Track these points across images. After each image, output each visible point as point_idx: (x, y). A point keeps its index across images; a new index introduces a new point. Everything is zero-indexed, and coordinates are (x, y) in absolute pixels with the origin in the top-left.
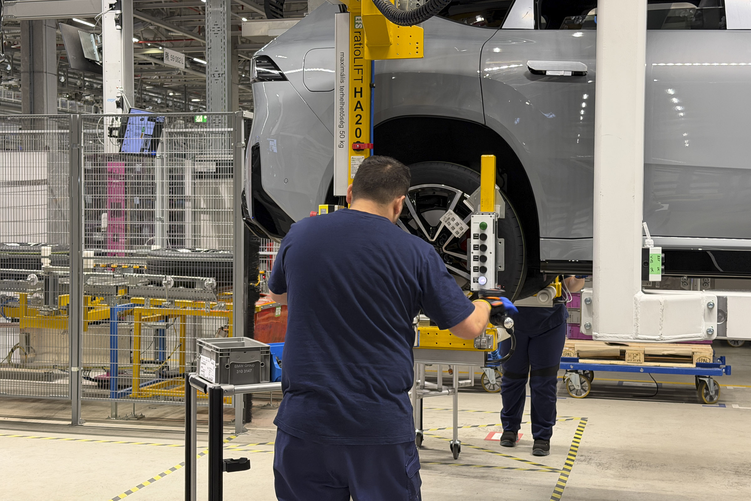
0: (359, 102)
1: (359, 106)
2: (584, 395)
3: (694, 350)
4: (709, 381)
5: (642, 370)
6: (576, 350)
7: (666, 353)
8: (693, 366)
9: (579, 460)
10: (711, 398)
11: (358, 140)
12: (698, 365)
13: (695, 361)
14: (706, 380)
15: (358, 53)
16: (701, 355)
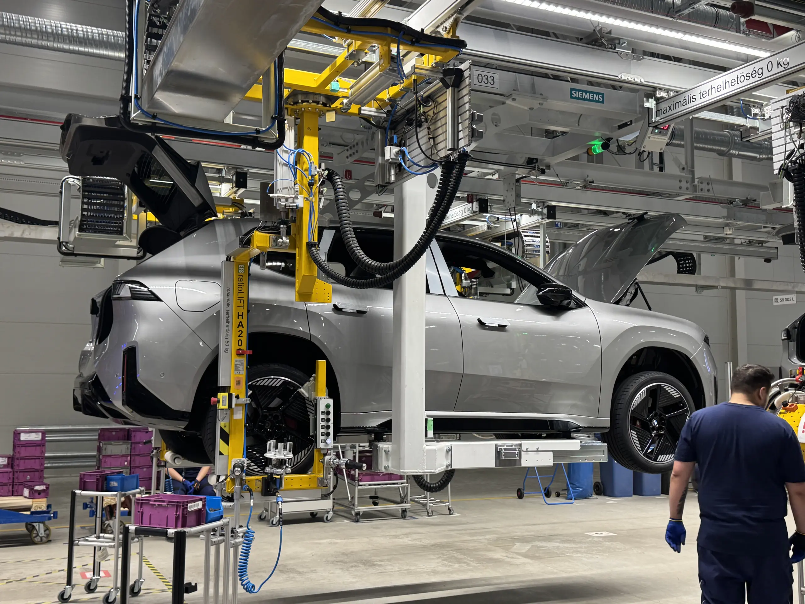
0: (241, 322)
1: (240, 325)
11: (240, 347)
15: (240, 289)
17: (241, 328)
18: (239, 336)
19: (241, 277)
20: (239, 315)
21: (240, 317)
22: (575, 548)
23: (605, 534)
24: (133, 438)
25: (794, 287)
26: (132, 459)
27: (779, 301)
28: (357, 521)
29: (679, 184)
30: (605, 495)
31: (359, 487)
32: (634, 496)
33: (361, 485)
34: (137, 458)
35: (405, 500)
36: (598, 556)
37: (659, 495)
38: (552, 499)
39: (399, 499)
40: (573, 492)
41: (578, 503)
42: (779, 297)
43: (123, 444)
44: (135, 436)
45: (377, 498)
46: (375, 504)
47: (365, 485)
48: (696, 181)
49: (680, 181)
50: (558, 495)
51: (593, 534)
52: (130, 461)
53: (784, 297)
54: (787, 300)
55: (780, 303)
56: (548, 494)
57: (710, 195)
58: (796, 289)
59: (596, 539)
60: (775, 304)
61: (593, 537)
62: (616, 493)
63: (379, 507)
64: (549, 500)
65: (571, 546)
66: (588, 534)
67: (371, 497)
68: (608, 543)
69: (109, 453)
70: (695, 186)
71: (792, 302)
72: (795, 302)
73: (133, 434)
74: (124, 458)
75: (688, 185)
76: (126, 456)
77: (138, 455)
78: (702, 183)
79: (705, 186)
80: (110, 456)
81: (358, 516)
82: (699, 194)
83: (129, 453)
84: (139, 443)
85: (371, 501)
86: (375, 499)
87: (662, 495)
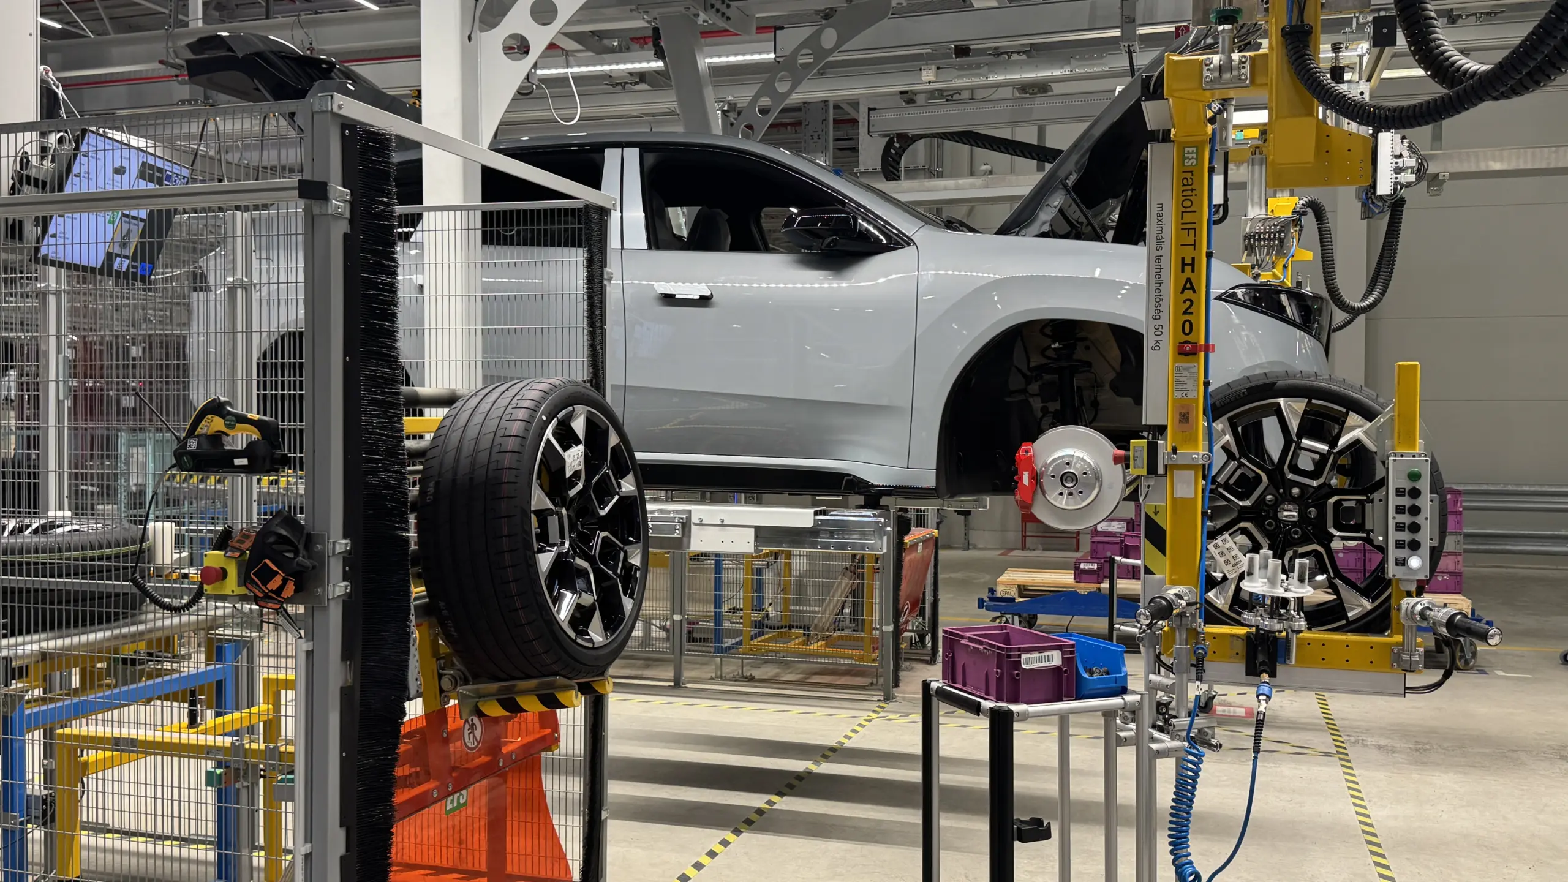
0: (1188, 280)
1: (1187, 286)
3: (1446, 601)
11: (1187, 338)
15: (1188, 203)
17: (1188, 294)
18: (1185, 313)
19: (1189, 175)
20: (1183, 264)
21: (1188, 269)
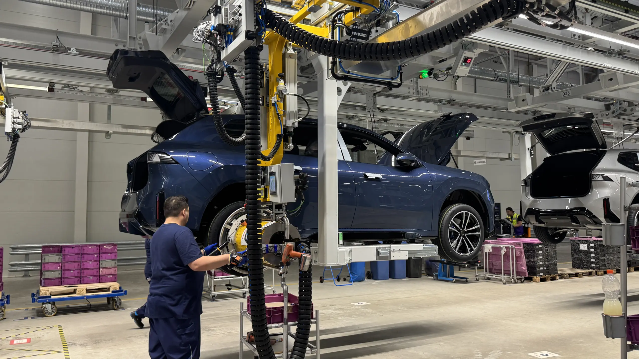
2: (53, 314)
3: (110, 285)
4: (117, 299)
5: (85, 298)
6: (50, 291)
7: (97, 288)
8: (110, 293)
9: (69, 345)
10: (118, 307)
12: (113, 292)
13: (111, 290)
14: (116, 298)
16: (114, 287)
22: (342, 313)
23: (364, 303)
24: (63, 251)
25: (484, 155)
26: (63, 265)
27: (477, 163)
28: (213, 301)
29: (408, 90)
30: (373, 279)
31: (214, 280)
32: (390, 279)
33: (216, 279)
34: (66, 264)
35: (245, 287)
36: (354, 318)
37: (405, 278)
38: (342, 282)
39: (241, 286)
40: (353, 278)
41: (355, 284)
42: (477, 161)
43: (57, 255)
44: (64, 250)
45: (230, 285)
46: (229, 289)
47: (218, 278)
48: (419, 88)
49: (409, 88)
50: (345, 280)
51: (357, 304)
52: (62, 266)
53: (480, 161)
54: (481, 162)
55: (477, 164)
56: (338, 280)
57: (427, 97)
58: (486, 156)
59: (357, 307)
60: (475, 165)
61: (355, 306)
62: (379, 277)
63: (232, 291)
64: (338, 283)
65: (340, 312)
66: (353, 304)
67: (226, 285)
68: (363, 309)
69: (46, 261)
70: (418, 91)
71: (484, 164)
72: (486, 164)
73: (63, 249)
74: (58, 264)
75: (414, 91)
76: (60, 263)
77: (67, 262)
78: (422, 90)
79: (424, 92)
80: (48, 263)
81: (214, 298)
82: (420, 96)
83: (61, 261)
84: (67, 255)
85: (226, 287)
86: (229, 286)
87: (406, 278)
